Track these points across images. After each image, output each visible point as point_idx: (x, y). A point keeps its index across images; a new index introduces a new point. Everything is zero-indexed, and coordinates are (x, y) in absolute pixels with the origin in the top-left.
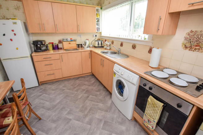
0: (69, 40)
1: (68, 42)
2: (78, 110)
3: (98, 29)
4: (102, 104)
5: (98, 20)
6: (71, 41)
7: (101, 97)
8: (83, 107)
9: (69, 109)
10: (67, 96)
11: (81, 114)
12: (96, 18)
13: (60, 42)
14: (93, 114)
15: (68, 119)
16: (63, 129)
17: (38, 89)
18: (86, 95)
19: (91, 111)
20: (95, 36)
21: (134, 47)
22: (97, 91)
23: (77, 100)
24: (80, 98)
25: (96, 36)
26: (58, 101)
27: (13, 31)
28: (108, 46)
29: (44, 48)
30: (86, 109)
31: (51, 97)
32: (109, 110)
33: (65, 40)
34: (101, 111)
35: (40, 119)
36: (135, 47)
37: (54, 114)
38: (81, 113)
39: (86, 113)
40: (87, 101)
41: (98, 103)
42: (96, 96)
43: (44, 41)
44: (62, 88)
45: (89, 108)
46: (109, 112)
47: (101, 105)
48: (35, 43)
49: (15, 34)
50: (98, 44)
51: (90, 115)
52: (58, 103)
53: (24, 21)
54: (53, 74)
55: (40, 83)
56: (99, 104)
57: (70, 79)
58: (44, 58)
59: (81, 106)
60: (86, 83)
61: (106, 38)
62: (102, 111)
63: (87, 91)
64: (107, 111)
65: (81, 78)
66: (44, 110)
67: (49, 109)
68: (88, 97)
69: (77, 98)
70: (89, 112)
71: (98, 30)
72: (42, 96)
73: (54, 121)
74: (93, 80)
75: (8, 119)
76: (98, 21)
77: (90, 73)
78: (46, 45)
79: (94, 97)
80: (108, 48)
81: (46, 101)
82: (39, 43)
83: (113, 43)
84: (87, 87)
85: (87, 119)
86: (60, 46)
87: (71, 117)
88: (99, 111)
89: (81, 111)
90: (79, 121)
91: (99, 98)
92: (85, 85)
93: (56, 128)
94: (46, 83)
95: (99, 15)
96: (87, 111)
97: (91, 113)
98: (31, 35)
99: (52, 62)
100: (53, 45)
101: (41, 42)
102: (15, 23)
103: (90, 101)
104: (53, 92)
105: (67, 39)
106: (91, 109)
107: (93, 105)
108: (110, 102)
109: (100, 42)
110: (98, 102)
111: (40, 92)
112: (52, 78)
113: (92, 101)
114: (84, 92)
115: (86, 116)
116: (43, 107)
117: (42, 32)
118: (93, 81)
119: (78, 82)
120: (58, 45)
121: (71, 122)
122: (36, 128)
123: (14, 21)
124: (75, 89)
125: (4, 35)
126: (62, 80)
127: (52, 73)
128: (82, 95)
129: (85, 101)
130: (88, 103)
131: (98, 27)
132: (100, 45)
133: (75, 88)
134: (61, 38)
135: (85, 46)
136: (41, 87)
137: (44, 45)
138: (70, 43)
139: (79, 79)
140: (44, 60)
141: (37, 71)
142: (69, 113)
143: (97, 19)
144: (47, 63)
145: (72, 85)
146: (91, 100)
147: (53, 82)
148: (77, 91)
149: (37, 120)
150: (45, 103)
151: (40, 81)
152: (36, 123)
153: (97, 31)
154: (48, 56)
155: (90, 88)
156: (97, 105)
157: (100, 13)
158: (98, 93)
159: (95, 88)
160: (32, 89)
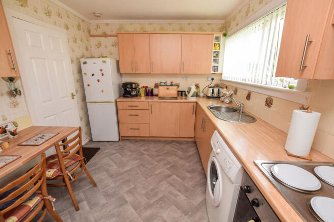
0: (169, 83)
1: (166, 87)
2: (144, 192)
3: (215, 68)
4: (186, 197)
5: (217, 53)
6: (172, 85)
7: (189, 184)
8: (153, 189)
9: (133, 186)
10: (142, 165)
11: (143, 200)
12: (213, 51)
13: (157, 86)
14: (161, 208)
15: (124, 199)
16: (110, 211)
17: (117, 144)
18: (169, 172)
19: (161, 202)
20: (210, 79)
21: (269, 103)
22: (189, 172)
23: (151, 176)
24: (157, 175)
25: (213, 79)
26: (128, 168)
27: (101, 70)
28: (227, 97)
29: (134, 93)
30: (156, 194)
31: (123, 159)
32: (190, 214)
33: (163, 84)
34: (176, 208)
35: (95, 185)
36: (271, 104)
37: (113, 185)
38: (145, 198)
39: (152, 202)
40: (164, 182)
41: (178, 193)
42: (183, 178)
43: (135, 83)
44: (143, 152)
45: (160, 195)
46: (188, 217)
47: (182, 198)
48: (125, 86)
49: (103, 75)
50: (213, 93)
51: (157, 207)
52: (125, 172)
53: (117, 60)
54: (138, 129)
55: (122, 138)
56: (180, 194)
57: (159, 141)
58: (129, 106)
59: (152, 187)
60: (179, 153)
61: (227, 84)
62: (178, 209)
63: (174, 167)
64: (186, 213)
65: (174, 143)
66: (107, 174)
67: (111, 176)
68: (169, 176)
69: (153, 172)
70: (157, 202)
71: (216, 70)
72: (115, 155)
73: (107, 195)
74: (192, 151)
75: (49, 172)
76: (217, 56)
77: (192, 138)
78: (137, 89)
79: (179, 179)
80: (227, 101)
81: (115, 163)
82: (129, 86)
83: (236, 91)
84: (177, 159)
85: (148, 213)
86: (155, 91)
87: (129, 198)
88: (174, 207)
89: (147, 195)
90: (135, 209)
91: (186, 185)
92: (176, 155)
93: (104, 205)
94: (128, 140)
95: (219, 46)
96: (156, 199)
97: (158, 205)
98: (124, 76)
99: (138, 112)
100: (146, 90)
101: (131, 84)
102: (104, 62)
103: (168, 185)
104: (129, 153)
105: (166, 82)
106: (162, 199)
107: (169, 193)
108: (200, 199)
109: (216, 90)
110: (179, 191)
111: (116, 150)
112: (136, 133)
113: (172, 185)
114: (168, 166)
115: (150, 206)
116: (107, 171)
117: (134, 72)
118: (191, 153)
119: (168, 147)
120: (152, 90)
121: (126, 206)
122: (85, 195)
123: (104, 59)
124: (158, 158)
125: (93, 75)
126: (149, 141)
127: (136, 127)
128: (162, 169)
129: (161, 181)
130: (164, 187)
131: (217, 65)
132: (215, 95)
133: (159, 156)
134: (158, 80)
135: (189, 93)
136: (121, 143)
137: (135, 88)
138: (168, 89)
139: (171, 144)
140: (129, 108)
141: (120, 121)
142: (130, 192)
143: (215, 52)
144: (133, 112)
145: (157, 151)
146: (170, 184)
147: (135, 140)
148: (159, 161)
149: (92, 186)
150: (112, 166)
151: (121, 135)
152: (89, 188)
153: (212, 72)
154: (135, 104)
155: (181, 162)
156: (176, 196)
157: (221, 43)
158: (189, 175)
159: (188, 165)
160: (110, 143)
